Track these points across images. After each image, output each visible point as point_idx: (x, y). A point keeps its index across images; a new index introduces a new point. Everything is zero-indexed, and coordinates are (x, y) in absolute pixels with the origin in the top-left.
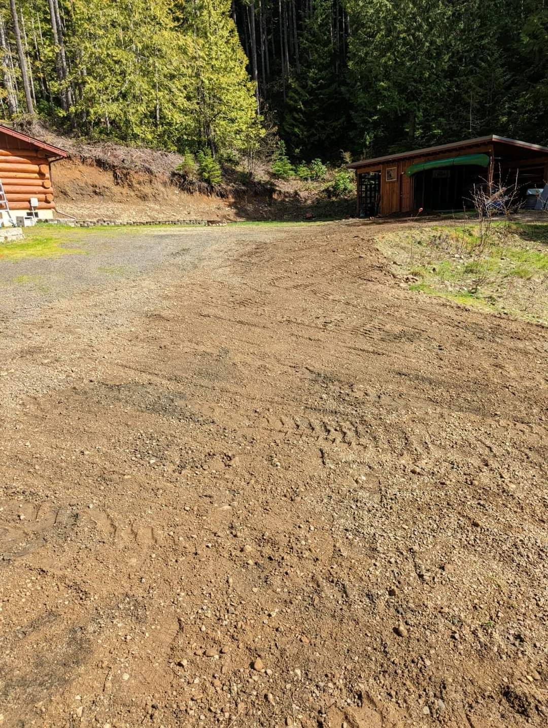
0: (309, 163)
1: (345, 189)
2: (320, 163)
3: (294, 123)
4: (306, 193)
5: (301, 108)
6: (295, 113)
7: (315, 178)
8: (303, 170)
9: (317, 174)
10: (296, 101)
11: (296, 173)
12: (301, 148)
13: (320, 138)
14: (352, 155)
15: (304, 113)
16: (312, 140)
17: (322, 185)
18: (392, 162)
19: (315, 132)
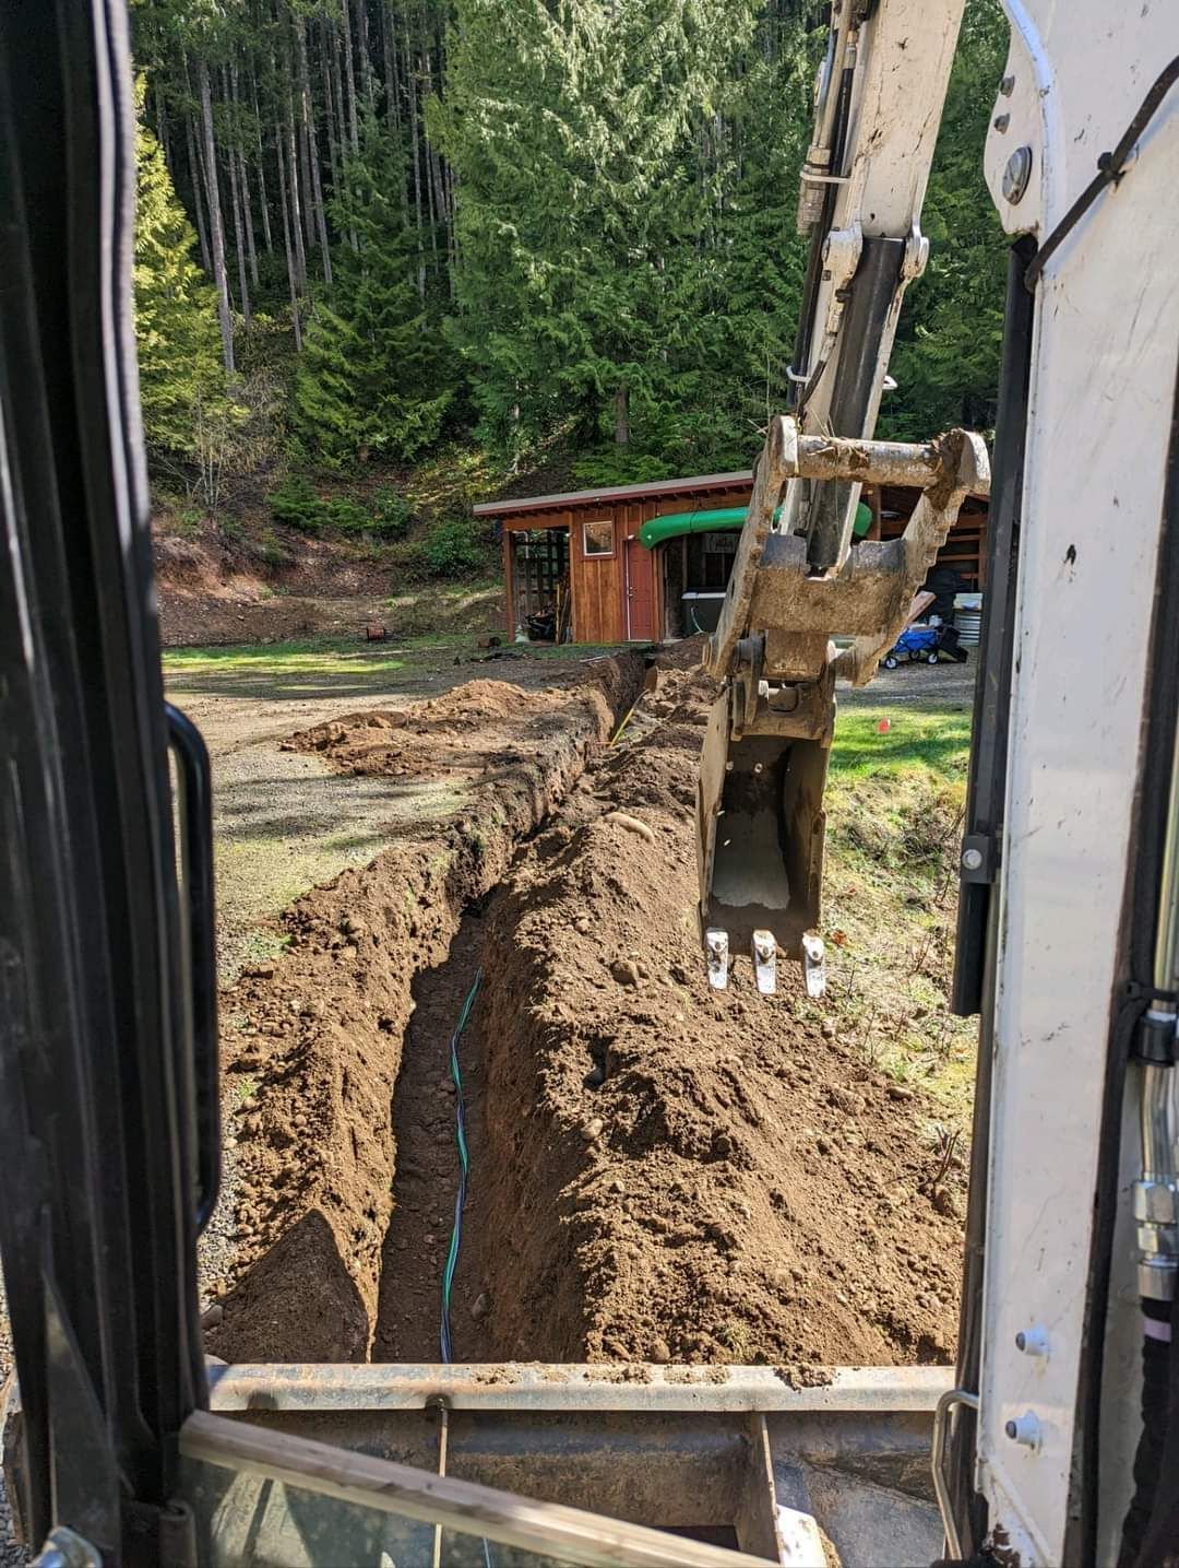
3: (327, 397)
6: (326, 374)
9: (387, 522)
12: (344, 456)
13: (390, 440)
15: (349, 377)
16: (371, 440)
18: (600, 508)
19: (379, 422)
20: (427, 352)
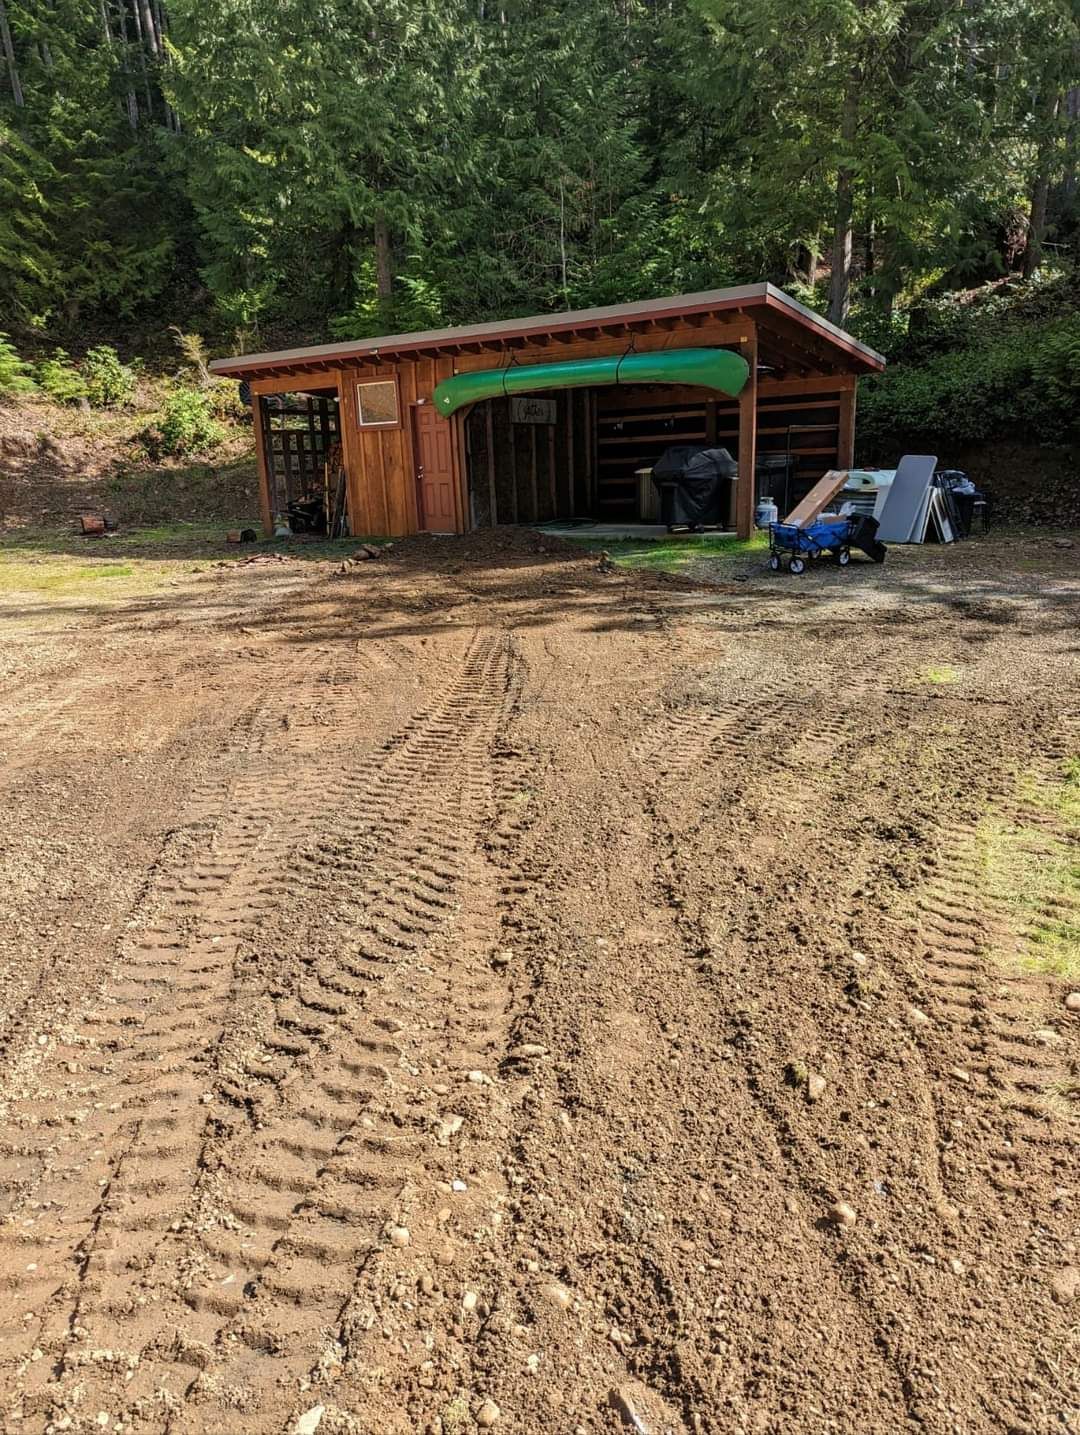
0: (77, 355)
1: (199, 437)
2: (112, 360)
3: (22, 242)
4: (79, 445)
5: (36, 200)
6: (18, 213)
7: (104, 401)
8: (62, 376)
9: (107, 390)
10: (19, 180)
11: (38, 383)
12: (48, 313)
13: (104, 295)
14: (206, 344)
15: (48, 217)
16: (81, 294)
17: (128, 421)
18: (378, 364)
19: (88, 273)
20: (141, 188)
